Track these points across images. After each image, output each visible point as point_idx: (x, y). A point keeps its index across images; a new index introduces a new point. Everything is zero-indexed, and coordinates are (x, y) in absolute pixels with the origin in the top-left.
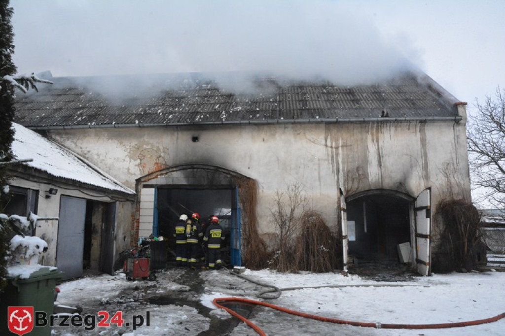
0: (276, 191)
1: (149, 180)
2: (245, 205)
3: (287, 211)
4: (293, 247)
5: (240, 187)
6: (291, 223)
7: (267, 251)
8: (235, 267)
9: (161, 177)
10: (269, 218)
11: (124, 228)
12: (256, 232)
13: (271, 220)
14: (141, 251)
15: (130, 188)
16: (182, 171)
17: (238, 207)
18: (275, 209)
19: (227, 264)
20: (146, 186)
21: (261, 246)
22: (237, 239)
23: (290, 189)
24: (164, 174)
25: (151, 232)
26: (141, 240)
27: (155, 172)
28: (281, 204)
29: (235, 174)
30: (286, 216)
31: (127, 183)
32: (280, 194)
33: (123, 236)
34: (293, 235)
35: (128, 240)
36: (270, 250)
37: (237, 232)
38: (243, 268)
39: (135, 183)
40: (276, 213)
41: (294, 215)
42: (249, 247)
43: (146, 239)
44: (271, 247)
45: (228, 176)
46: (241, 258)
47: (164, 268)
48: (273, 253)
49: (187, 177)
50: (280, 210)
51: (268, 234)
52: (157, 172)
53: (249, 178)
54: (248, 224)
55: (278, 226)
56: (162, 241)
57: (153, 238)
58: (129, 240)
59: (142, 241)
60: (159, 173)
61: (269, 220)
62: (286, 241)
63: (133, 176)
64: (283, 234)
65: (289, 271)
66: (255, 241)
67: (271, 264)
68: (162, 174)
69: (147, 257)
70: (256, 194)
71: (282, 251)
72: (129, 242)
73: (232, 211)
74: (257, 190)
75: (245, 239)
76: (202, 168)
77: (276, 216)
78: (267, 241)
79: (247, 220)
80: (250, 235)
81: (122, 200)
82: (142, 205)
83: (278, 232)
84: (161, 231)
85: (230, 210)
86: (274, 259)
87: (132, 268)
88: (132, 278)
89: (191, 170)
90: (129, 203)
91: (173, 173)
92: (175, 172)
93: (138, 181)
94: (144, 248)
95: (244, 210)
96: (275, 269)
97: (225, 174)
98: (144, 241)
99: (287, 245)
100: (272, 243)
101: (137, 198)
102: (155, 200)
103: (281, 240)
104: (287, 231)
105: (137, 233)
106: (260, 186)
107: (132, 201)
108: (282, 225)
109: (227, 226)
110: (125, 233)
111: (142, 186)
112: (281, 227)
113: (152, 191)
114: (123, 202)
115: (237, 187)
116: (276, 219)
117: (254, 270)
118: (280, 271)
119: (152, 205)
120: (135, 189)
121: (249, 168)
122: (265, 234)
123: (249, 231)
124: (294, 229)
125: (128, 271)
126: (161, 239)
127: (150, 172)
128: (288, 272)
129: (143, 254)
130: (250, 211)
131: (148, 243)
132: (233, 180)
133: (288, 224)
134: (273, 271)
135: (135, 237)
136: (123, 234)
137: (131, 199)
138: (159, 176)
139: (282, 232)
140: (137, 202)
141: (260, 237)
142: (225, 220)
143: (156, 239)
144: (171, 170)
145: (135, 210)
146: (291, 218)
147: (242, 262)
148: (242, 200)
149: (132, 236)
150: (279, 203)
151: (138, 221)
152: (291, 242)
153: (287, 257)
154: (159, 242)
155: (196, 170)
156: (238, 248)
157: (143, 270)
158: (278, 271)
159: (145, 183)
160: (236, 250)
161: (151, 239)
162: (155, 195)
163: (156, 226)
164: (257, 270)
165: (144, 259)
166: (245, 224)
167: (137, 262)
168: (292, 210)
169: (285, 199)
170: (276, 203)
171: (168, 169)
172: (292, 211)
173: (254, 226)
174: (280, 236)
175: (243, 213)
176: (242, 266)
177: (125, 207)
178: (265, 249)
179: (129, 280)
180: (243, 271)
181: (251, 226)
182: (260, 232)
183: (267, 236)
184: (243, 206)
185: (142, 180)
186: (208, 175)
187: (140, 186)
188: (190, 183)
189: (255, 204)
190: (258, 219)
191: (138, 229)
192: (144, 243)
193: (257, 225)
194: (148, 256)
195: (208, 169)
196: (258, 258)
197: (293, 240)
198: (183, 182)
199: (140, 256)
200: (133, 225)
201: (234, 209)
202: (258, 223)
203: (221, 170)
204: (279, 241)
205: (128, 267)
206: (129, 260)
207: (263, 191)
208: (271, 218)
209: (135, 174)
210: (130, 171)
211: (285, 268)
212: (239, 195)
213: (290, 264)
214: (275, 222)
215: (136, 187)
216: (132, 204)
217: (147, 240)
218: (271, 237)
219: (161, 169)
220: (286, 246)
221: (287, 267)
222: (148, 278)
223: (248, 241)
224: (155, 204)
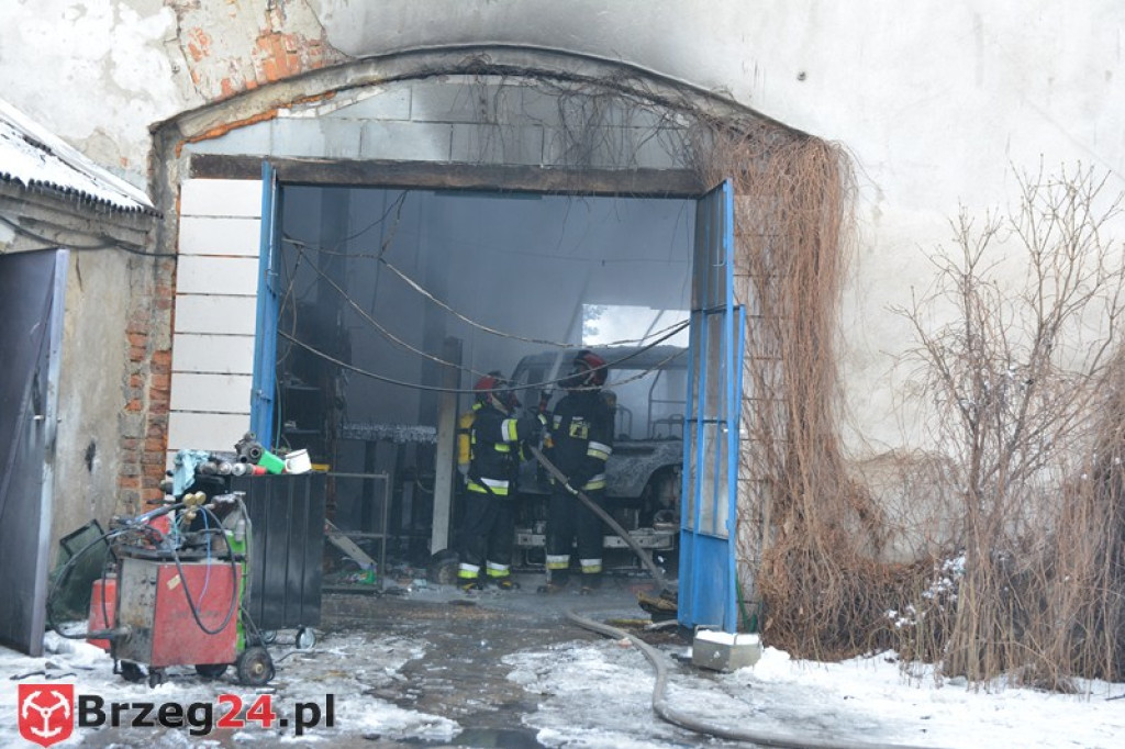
0: (954, 215)
1: (226, 130)
2: (772, 292)
3: (1015, 333)
4: (1040, 543)
5: (746, 182)
6: (1036, 402)
7: (888, 554)
8: (702, 635)
9: (298, 115)
10: (904, 371)
11: (85, 401)
12: (828, 447)
13: (920, 378)
14: (196, 524)
15: (120, 172)
16: (416, 83)
17: (732, 302)
18: (946, 317)
19: (654, 620)
20: (208, 167)
21: (853, 525)
22: (716, 481)
23: (1040, 205)
24: (314, 98)
25: (242, 427)
26: (189, 467)
27: (260, 87)
28: (980, 289)
29: (718, 111)
30: (1009, 360)
31: (99, 144)
32: (977, 232)
33: (83, 447)
34: (1045, 475)
35: (109, 464)
36: (903, 549)
37: (718, 440)
38: (751, 639)
39: (147, 148)
40: (947, 342)
41: (1054, 356)
42: (787, 526)
43: (218, 462)
44: (912, 534)
45: (680, 119)
46: (740, 588)
47: (312, 621)
48: (924, 566)
49: (443, 121)
50: (975, 325)
51: (901, 461)
52: (272, 83)
53: (800, 136)
54: (787, 400)
55: (957, 416)
56: (303, 476)
57: (255, 456)
58: (115, 467)
59: (196, 470)
60: (284, 93)
61: (908, 383)
62: (998, 504)
63: (136, 103)
64: (986, 463)
65: (1014, 673)
66: (820, 497)
67: (909, 632)
68: (302, 100)
69: (227, 558)
70: (834, 230)
71: (972, 556)
72: (115, 478)
73: (694, 324)
74: (847, 205)
75: (768, 480)
76: (530, 73)
77: (949, 361)
78: (889, 498)
79: (777, 374)
80: (793, 462)
81: (78, 241)
82: (190, 274)
83: (957, 450)
84: (291, 425)
85: (686, 315)
86: (926, 603)
87: (148, 613)
88: (143, 668)
89: (470, 79)
90: (114, 260)
91: (363, 95)
92: (377, 90)
93: (165, 133)
94: (211, 505)
95: (766, 316)
96: (929, 660)
97: (662, 109)
98: (207, 471)
99: (1009, 528)
100: (920, 515)
101: (162, 229)
102: (264, 247)
103: (974, 495)
104: (1011, 447)
105: (160, 427)
106: (861, 181)
107: (133, 248)
108: (984, 410)
109: (659, 412)
110: (93, 428)
111: (188, 164)
112: (974, 426)
113: (250, 195)
114: (82, 254)
115: (728, 188)
116: (947, 376)
117: (811, 657)
118: (955, 670)
119: (247, 277)
120: (144, 183)
121: (802, 77)
122: (882, 458)
123: (790, 438)
124: (1048, 435)
125: (124, 630)
126: (300, 462)
127: (236, 85)
128: (1001, 680)
129: (207, 539)
130: (800, 326)
131: (229, 482)
132: (706, 143)
133: (1014, 407)
134: (917, 667)
135: (149, 453)
136: (82, 430)
137: (125, 236)
138: (283, 113)
139: (977, 451)
140: (157, 255)
141: (852, 474)
142: (653, 373)
143: (271, 462)
144: (352, 76)
145: (145, 301)
146: (1037, 373)
147: (742, 610)
148: (755, 261)
149: (128, 443)
150: (967, 287)
151: (161, 361)
152: (1031, 513)
153: (1005, 597)
154: (285, 477)
155: (494, 80)
156: (723, 530)
157: (208, 623)
158: (948, 672)
159: (203, 149)
160: (714, 541)
161: (244, 460)
162: (265, 218)
163: (267, 391)
164: (824, 659)
165: (213, 567)
166: (765, 400)
167: (175, 582)
168: (1042, 326)
169: (1007, 267)
170: (952, 284)
171: (337, 68)
172: (1047, 332)
173: (821, 407)
174: (964, 476)
175: (757, 335)
176: (744, 628)
177: (95, 280)
178: (878, 544)
179: (130, 674)
180: (748, 658)
181: (802, 410)
182: (851, 444)
183: (891, 472)
184: (762, 297)
185: (189, 129)
186: (561, 112)
187: (178, 166)
188: (457, 158)
189: (832, 291)
190: (845, 370)
191: (163, 407)
192: (209, 481)
193: (834, 406)
194: (235, 551)
195: (562, 77)
196: (832, 595)
197: (1045, 500)
198: (425, 148)
199: (189, 552)
200: (137, 386)
201: (707, 310)
202: (842, 394)
203: (637, 86)
204: (958, 504)
205: (124, 607)
206: (131, 569)
207: (877, 214)
208: (918, 371)
209: (146, 97)
210: (119, 77)
211: (989, 657)
212: (738, 235)
213: (1019, 636)
214: (942, 396)
215: (151, 169)
216: (130, 265)
217: (227, 467)
218: (912, 476)
219: (296, 71)
220: (997, 532)
221: (1001, 652)
222: (231, 671)
223: (782, 494)
224: (264, 271)
